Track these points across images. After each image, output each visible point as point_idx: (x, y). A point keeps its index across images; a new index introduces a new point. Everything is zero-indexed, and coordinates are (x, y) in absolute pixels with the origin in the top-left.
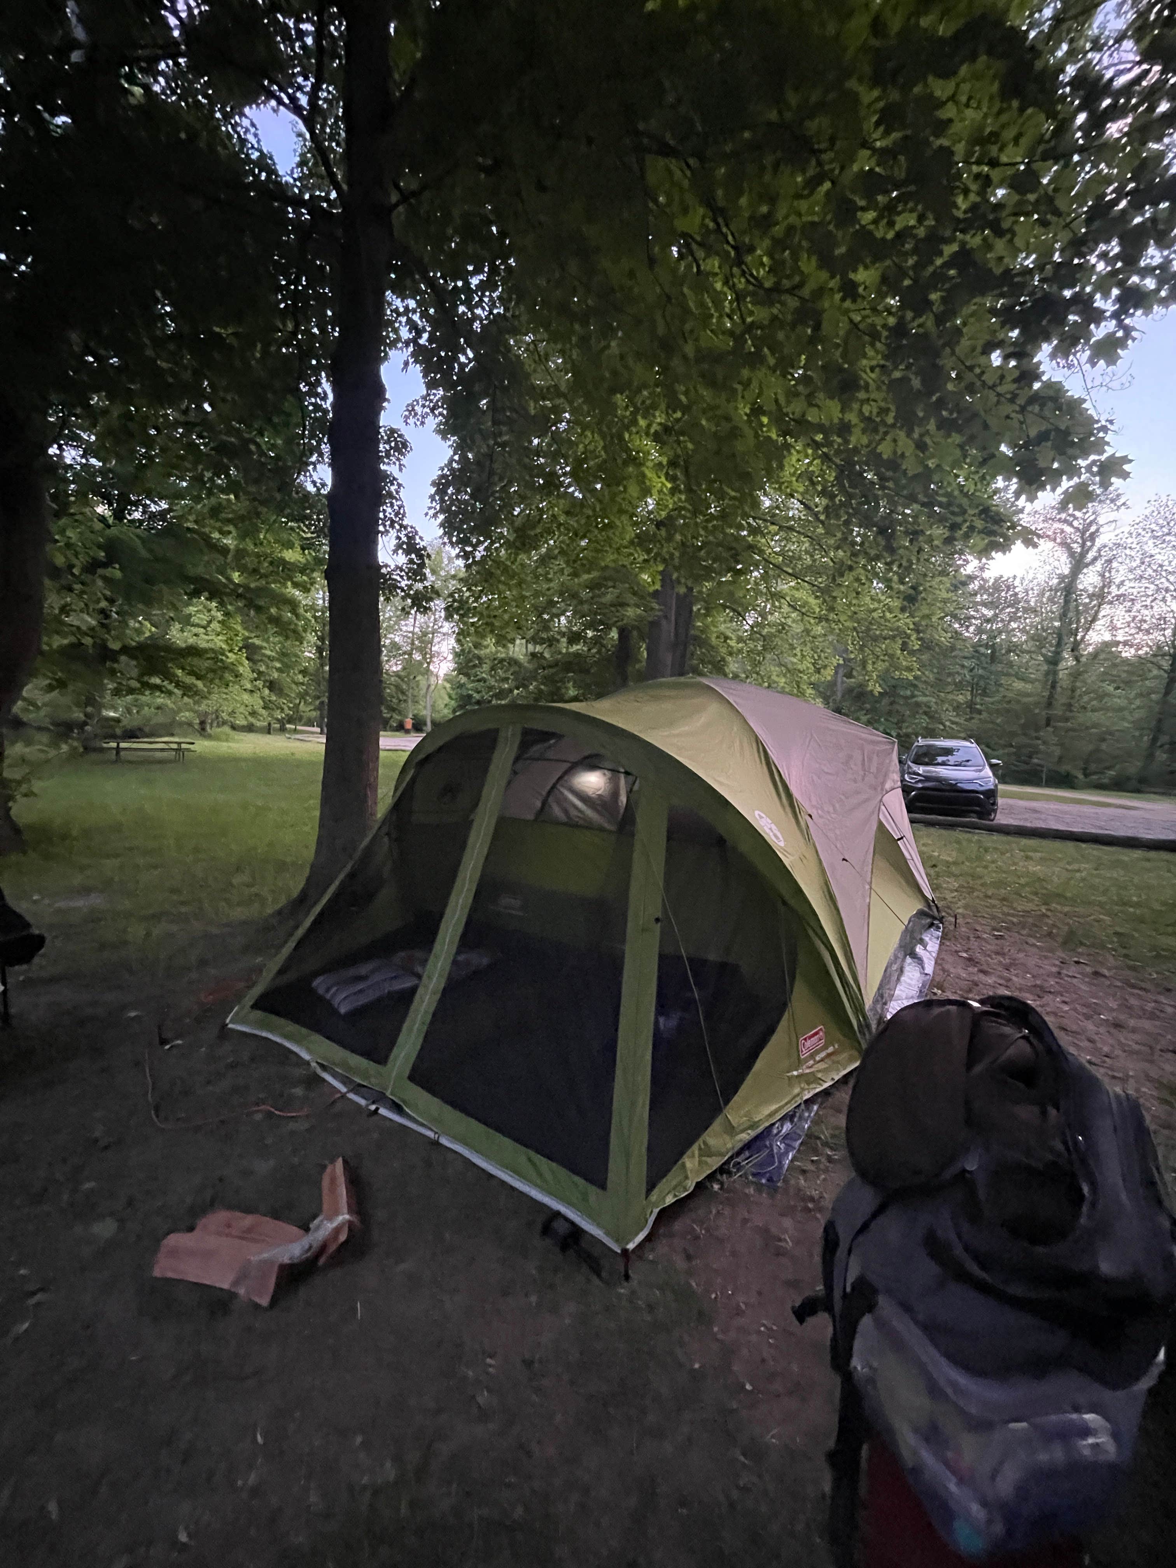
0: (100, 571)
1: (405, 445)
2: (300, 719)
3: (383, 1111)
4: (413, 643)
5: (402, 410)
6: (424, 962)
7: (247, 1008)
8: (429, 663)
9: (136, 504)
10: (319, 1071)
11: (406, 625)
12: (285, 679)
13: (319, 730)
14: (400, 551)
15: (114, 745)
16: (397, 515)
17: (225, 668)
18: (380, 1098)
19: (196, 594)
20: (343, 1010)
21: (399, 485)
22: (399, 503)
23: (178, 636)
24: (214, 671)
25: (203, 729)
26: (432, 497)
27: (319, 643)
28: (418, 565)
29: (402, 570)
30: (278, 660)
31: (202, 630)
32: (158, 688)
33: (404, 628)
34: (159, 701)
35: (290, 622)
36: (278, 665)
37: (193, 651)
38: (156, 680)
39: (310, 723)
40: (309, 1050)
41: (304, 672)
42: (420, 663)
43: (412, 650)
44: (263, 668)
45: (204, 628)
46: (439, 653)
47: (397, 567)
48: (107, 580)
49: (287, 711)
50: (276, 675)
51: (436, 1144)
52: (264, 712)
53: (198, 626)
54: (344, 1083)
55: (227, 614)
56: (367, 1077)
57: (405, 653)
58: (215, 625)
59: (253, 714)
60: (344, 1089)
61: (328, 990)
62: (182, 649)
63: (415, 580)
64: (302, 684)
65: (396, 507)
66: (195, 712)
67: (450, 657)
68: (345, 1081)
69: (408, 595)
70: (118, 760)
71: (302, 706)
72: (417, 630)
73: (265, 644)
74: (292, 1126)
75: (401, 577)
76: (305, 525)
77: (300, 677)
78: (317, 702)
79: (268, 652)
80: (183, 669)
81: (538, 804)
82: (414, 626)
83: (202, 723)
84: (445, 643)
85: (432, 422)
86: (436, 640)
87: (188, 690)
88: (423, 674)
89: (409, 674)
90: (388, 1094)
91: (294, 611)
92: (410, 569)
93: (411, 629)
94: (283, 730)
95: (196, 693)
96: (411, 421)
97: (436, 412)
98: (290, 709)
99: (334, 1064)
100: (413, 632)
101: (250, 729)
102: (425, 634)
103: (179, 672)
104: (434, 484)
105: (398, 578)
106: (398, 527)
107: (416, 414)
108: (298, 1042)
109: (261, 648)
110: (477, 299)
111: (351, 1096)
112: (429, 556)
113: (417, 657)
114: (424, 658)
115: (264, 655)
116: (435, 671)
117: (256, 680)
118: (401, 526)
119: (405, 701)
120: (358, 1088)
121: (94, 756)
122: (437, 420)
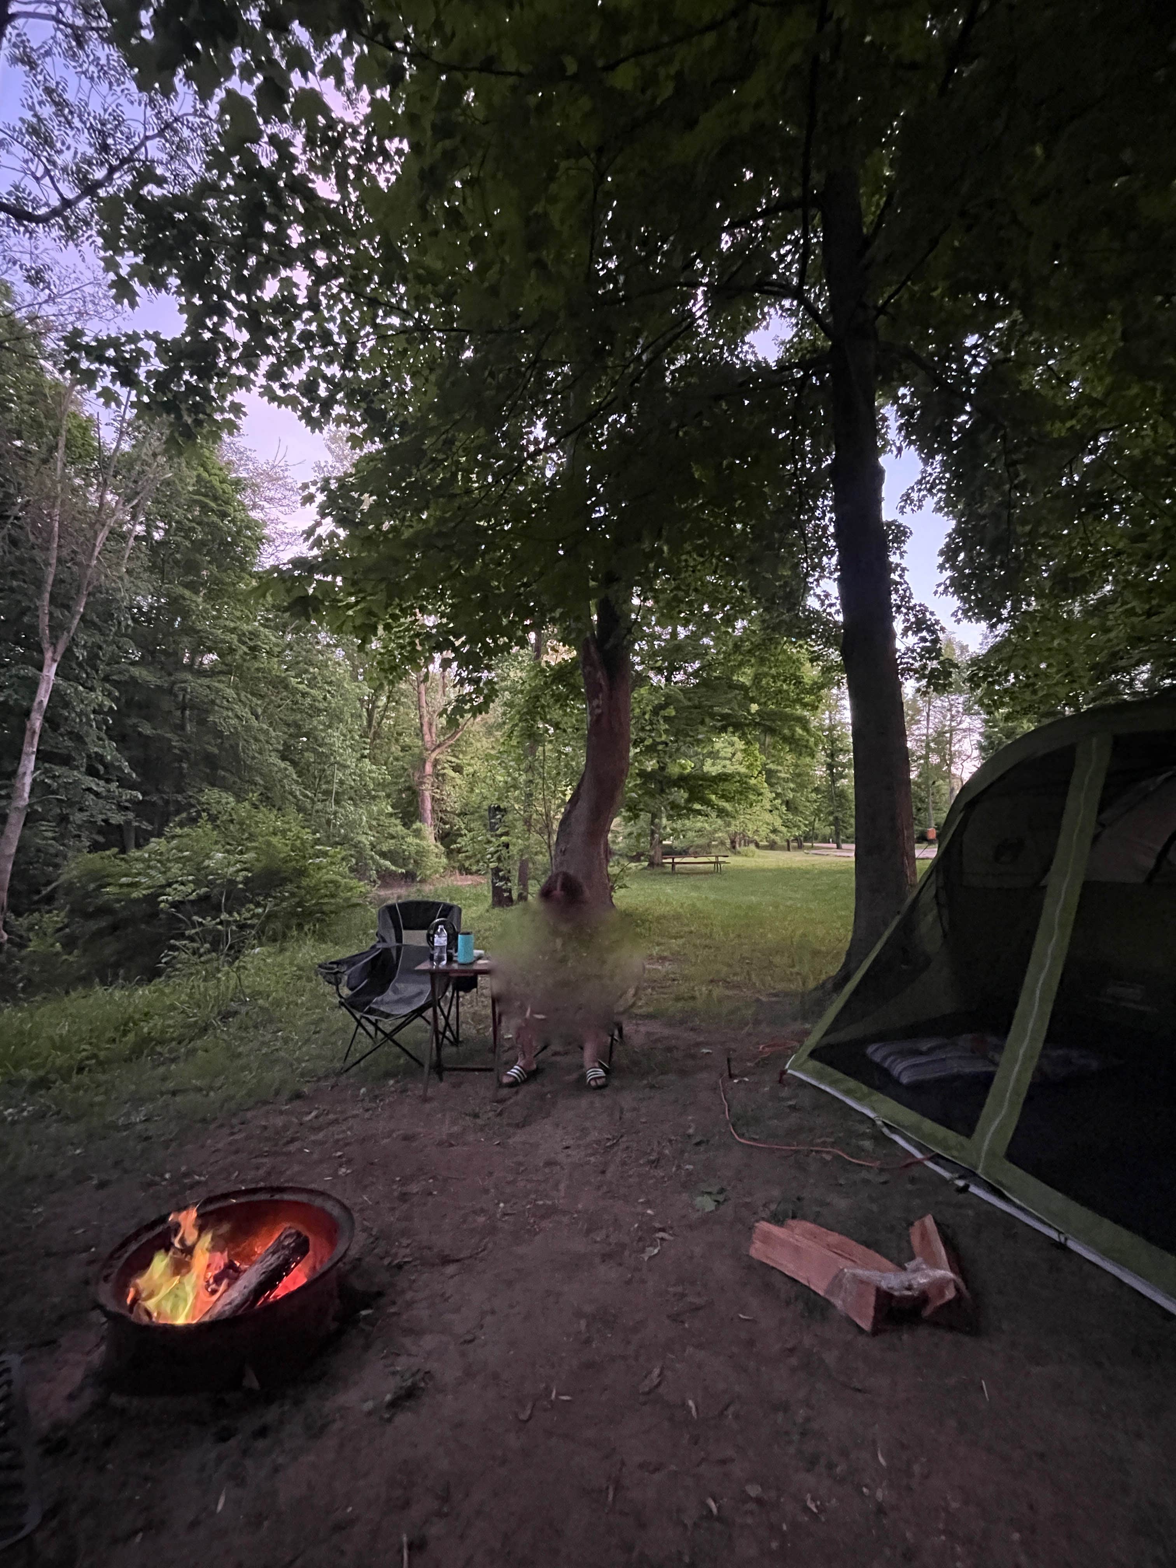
0: (662, 713)
1: (904, 533)
2: (816, 838)
3: (973, 1189)
4: (928, 746)
5: (897, 501)
6: (1000, 1049)
7: (805, 1056)
8: (949, 766)
9: (678, 669)
10: (885, 1130)
11: (919, 729)
12: (800, 798)
13: (835, 846)
14: (910, 633)
15: (670, 860)
16: (902, 600)
17: (749, 788)
18: (969, 1174)
19: (723, 729)
20: (905, 1080)
21: (903, 570)
22: (904, 587)
23: (711, 768)
24: (741, 793)
25: (734, 847)
26: (941, 567)
27: (829, 760)
28: (932, 641)
29: (913, 651)
30: (792, 781)
31: (728, 762)
32: (699, 812)
33: (917, 733)
34: (699, 825)
35: (801, 738)
36: (792, 785)
37: (723, 778)
38: (697, 806)
39: (825, 840)
40: (874, 1109)
41: (817, 790)
42: (938, 767)
43: (927, 754)
44: (779, 791)
45: (730, 759)
46: (960, 752)
47: (908, 649)
48: (667, 719)
49: (803, 828)
50: (791, 795)
51: (1062, 1247)
52: (784, 829)
53: (725, 759)
54: (921, 1151)
55: (748, 743)
56: (947, 1148)
57: (920, 758)
58: (739, 756)
59: (774, 831)
60: (919, 1156)
61: (885, 1058)
62: (715, 777)
63: (929, 659)
64: (815, 801)
65: (901, 592)
66: (727, 832)
67: (976, 753)
68: (920, 1147)
69: (923, 676)
70: (674, 872)
71: (817, 825)
72: (931, 731)
73: (780, 768)
74: (864, 1174)
75: (914, 659)
76: (812, 640)
77: (814, 795)
78: (831, 818)
79: (783, 775)
80: (716, 794)
81: (1151, 863)
82: (928, 728)
83: (733, 842)
84: (967, 740)
85: (930, 502)
86: (956, 739)
87: (722, 813)
88: (943, 779)
89: (927, 778)
90: (979, 1172)
91: (806, 729)
92: (923, 649)
93: (925, 731)
94: (800, 847)
95: (728, 814)
96: (908, 509)
97: (935, 491)
98: (806, 825)
99: (903, 1127)
100: (927, 736)
101: (772, 846)
102: (941, 734)
103: (713, 797)
104: (941, 553)
105: (911, 661)
106: (904, 610)
107: (912, 501)
108: (859, 1100)
109: (777, 771)
110: (970, 360)
111: (930, 1165)
112: (943, 629)
113: (935, 759)
114: (943, 760)
115: (779, 778)
116: (958, 773)
117: (775, 799)
118: (908, 608)
119: (926, 810)
120: (936, 1158)
121: (658, 870)
122: (936, 499)
